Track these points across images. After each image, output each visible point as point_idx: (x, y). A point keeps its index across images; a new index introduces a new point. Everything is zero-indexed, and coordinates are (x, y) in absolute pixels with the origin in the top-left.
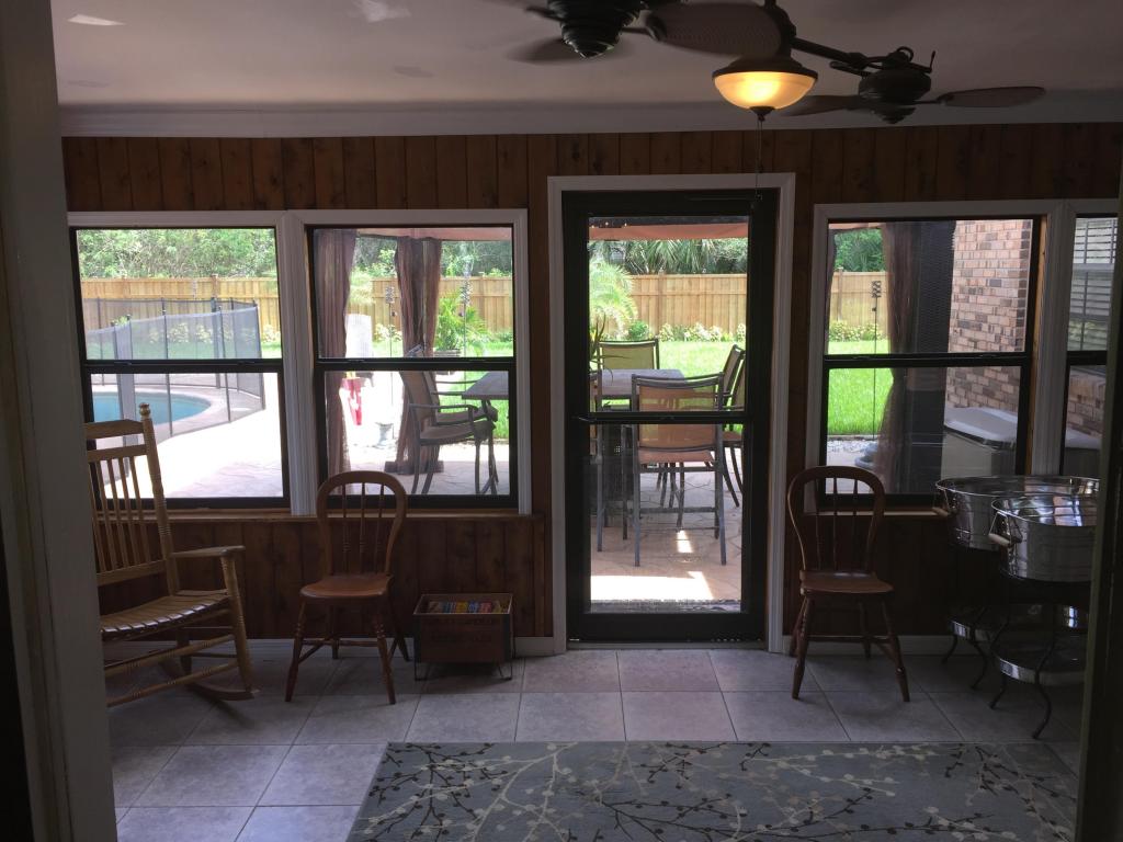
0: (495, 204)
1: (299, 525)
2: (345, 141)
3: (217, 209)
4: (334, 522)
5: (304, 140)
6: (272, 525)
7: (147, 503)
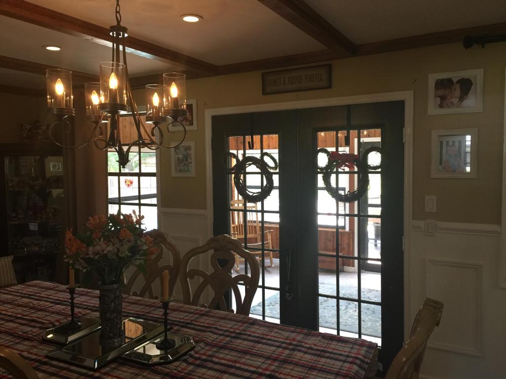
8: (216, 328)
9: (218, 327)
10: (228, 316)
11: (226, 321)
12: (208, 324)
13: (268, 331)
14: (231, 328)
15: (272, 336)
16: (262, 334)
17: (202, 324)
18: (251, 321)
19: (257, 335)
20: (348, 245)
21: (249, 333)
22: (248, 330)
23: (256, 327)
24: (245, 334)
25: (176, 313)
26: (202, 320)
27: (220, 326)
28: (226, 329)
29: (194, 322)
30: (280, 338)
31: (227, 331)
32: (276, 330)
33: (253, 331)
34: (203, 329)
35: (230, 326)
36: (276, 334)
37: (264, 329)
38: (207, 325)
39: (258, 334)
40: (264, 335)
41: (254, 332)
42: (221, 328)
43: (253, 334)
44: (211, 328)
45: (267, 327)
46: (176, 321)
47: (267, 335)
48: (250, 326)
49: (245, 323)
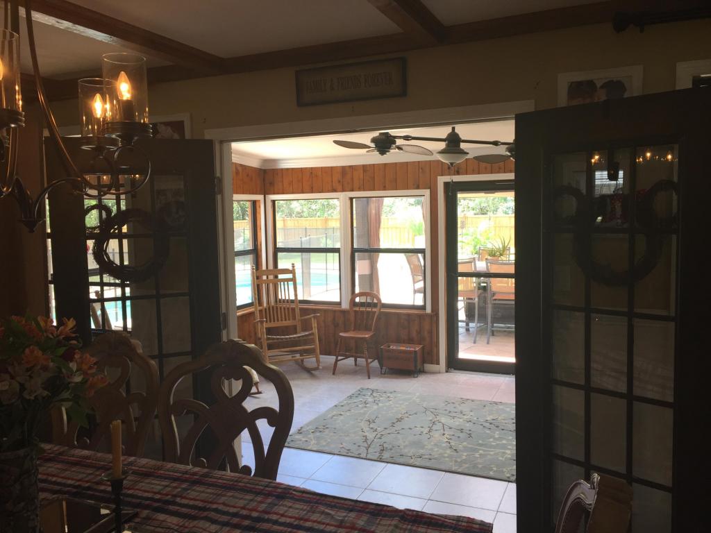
0: (418, 188)
1: (344, 312)
2: (364, 166)
3: (320, 192)
4: (356, 312)
5: (350, 167)
6: (335, 311)
7: (292, 301)
8: (216, 510)
9: (221, 507)
10: (240, 482)
11: (237, 494)
12: (202, 501)
13: (309, 511)
14: (243, 508)
15: (314, 522)
16: (296, 519)
17: (191, 503)
18: (279, 490)
19: (288, 520)
20: (431, 332)
21: (275, 517)
22: (274, 510)
23: (288, 503)
24: (268, 521)
25: (147, 481)
26: (193, 494)
27: (224, 504)
28: (235, 510)
29: (178, 500)
30: (328, 524)
31: (235, 515)
32: (322, 508)
33: (281, 512)
34: (193, 512)
35: (241, 503)
36: (323, 516)
37: (301, 507)
38: (200, 504)
39: (291, 517)
40: (301, 519)
41: (282, 515)
42: (226, 509)
43: (283, 520)
44: (209, 509)
45: (307, 502)
46: (147, 499)
47: (307, 520)
48: (276, 502)
49: (269, 494)
